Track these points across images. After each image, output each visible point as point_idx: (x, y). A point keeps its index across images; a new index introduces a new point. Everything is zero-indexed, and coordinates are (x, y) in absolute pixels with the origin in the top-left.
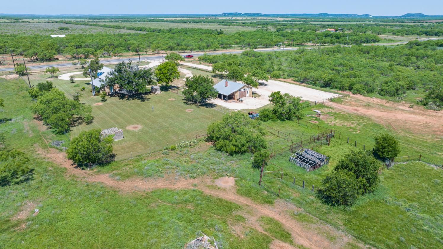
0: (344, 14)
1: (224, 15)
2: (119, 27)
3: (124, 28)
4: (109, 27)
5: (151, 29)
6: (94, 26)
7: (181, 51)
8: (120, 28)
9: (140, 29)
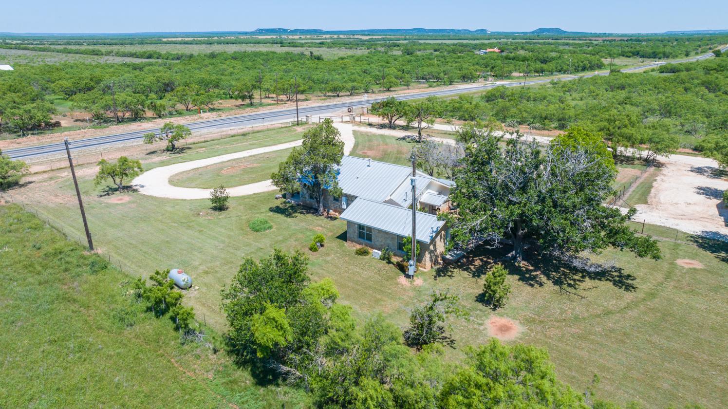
0: (449, 30)
1: (260, 33)
2: (100, 53)
3: (108, 53)
4: (77, 53)
5: (171, 55)
6: (40, 51)
7: (330, 94)
8: (102, 55)
9: (147, 54)
